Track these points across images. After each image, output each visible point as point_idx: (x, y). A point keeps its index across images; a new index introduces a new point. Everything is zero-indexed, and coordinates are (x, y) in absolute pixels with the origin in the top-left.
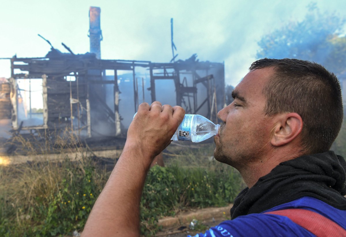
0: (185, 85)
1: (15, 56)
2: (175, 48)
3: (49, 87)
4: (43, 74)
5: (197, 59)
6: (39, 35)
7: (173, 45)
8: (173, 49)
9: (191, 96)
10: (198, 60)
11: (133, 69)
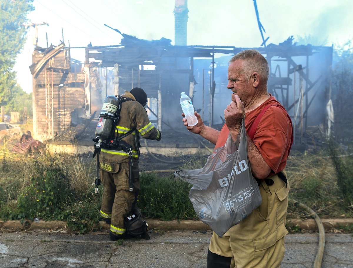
0: (277, 75)
1: (90, 45)
2: (264, 30)
3: (120, 77)
4: (115, 63)
5: (293, 42)
6: (105, 25)
7: (260, 25)
8: (261, 31)
9: (285, 89)
10: (295, 43)
11: (213, 56)
